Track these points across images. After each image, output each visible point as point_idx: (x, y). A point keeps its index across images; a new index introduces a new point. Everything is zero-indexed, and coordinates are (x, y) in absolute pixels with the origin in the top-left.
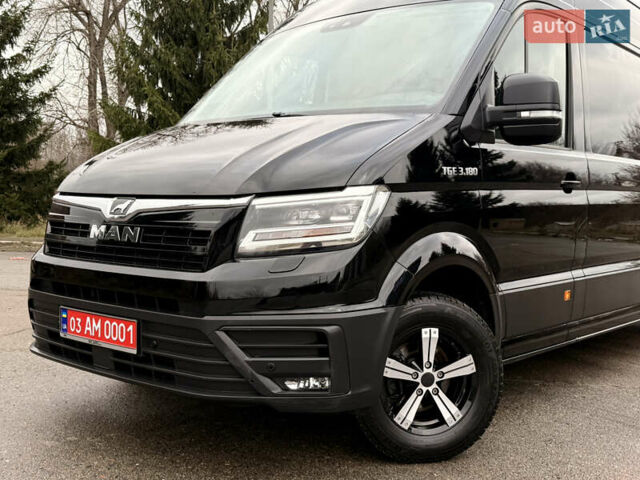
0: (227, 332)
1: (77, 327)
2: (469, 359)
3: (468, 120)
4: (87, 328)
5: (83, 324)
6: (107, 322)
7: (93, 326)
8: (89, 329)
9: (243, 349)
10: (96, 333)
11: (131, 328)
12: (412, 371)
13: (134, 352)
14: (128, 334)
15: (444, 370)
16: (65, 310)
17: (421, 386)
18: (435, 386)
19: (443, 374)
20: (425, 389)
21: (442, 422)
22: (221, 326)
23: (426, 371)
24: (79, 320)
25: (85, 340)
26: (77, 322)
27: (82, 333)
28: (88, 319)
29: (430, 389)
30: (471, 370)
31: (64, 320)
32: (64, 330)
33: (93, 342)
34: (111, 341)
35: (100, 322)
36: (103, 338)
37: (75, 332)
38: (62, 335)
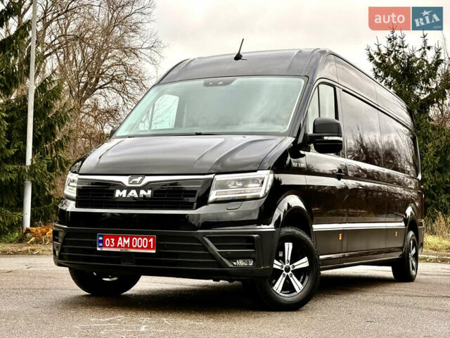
0: (208, 238)
1: (111, 243)
2: (305, 259)
3: (300, 140)
4: (119, 243)
5: (116, 242)
6: (135, 238)
7: (123, 242)
8: (121, 243)
9: (216, 246)
10: (126, 245)
11: (151, 240)
12: (280, 264)
13: (154, 251)
14: (149, 243)
15: (295, 264)
16: (100, 236)
17: (284, 272)
18: (290, 272)
19: (294, 266)
20: (286, 274)
21: (295, 291)
22: (205, 234)
23: (287, 264)
24: (113, 240)
25: (119, 250)
26: (111, 241)
27: (115, 247)
28: (120, 239)
29: (289, 274)
30: (307, 265)
31: (100, 241)
32: (100, 247)
33: (124, 250)
34: (137, 248)
35: (129, 239)
36: (131, 247)
37: (109, 247)
38: (99, 249)
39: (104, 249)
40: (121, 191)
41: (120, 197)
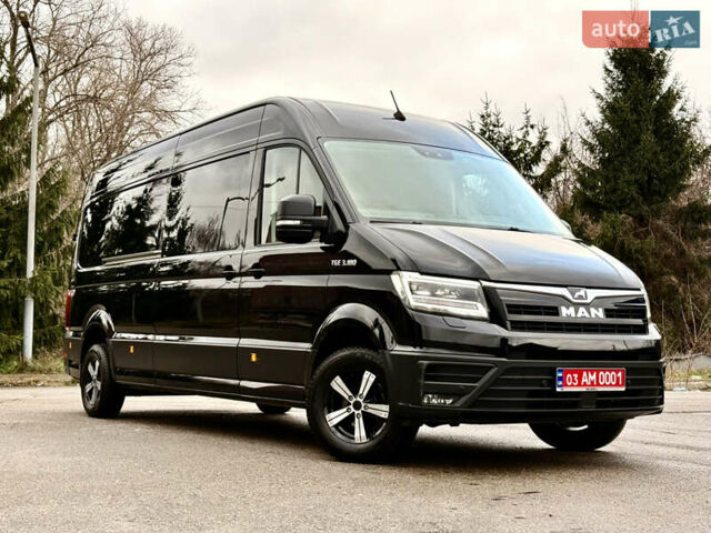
1: (574, 381)
4: (583, 380)
5: (580, 378)
6: (601, 373)
7: (589, 378)
8: (586, 380)
10: (592, 383)
11: (620, 374)
13: (623, 389)
14: (618, 379)
16: (560, 371)
24: (576, 376)
25: (584, 389)
26: (573, 378)
27: (579, 385)
28: (585, 374)
31: (560, 379)
32: (559, 386)
33: (591, 389)
34: (605, 385)
35: (595, 374)
36: (598, 385)
37: (572, 385)
38: (558, 389)
39: (566, 389)
40: (568, 308)
41: (569, 316)
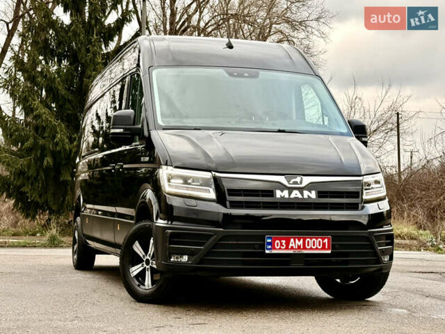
1: (281, 245)
4: (291, 245)
5: (287, 244)
6: (308, 239)
7: (296, 243)
8: (293, 245)
9: (377, 244)
10: (299, 247)
11: (326, 241)
13: (329, 252)
14: (324, 244)
16: (269, 238)
24: (284, 242)
25: (291, 252)
26: (281, 243)
27: (287, 248)
28: (292, 240)
31: (269, 244)
32: (268, 249)
33: (298, 251)
34: (311, 248)
35: (302, 240)
36: (305, 248)
37: (280, 249)
38: (267, 252)
39: (274, 252)
40: (282, 191)
